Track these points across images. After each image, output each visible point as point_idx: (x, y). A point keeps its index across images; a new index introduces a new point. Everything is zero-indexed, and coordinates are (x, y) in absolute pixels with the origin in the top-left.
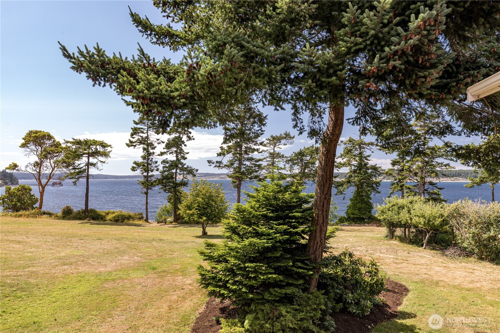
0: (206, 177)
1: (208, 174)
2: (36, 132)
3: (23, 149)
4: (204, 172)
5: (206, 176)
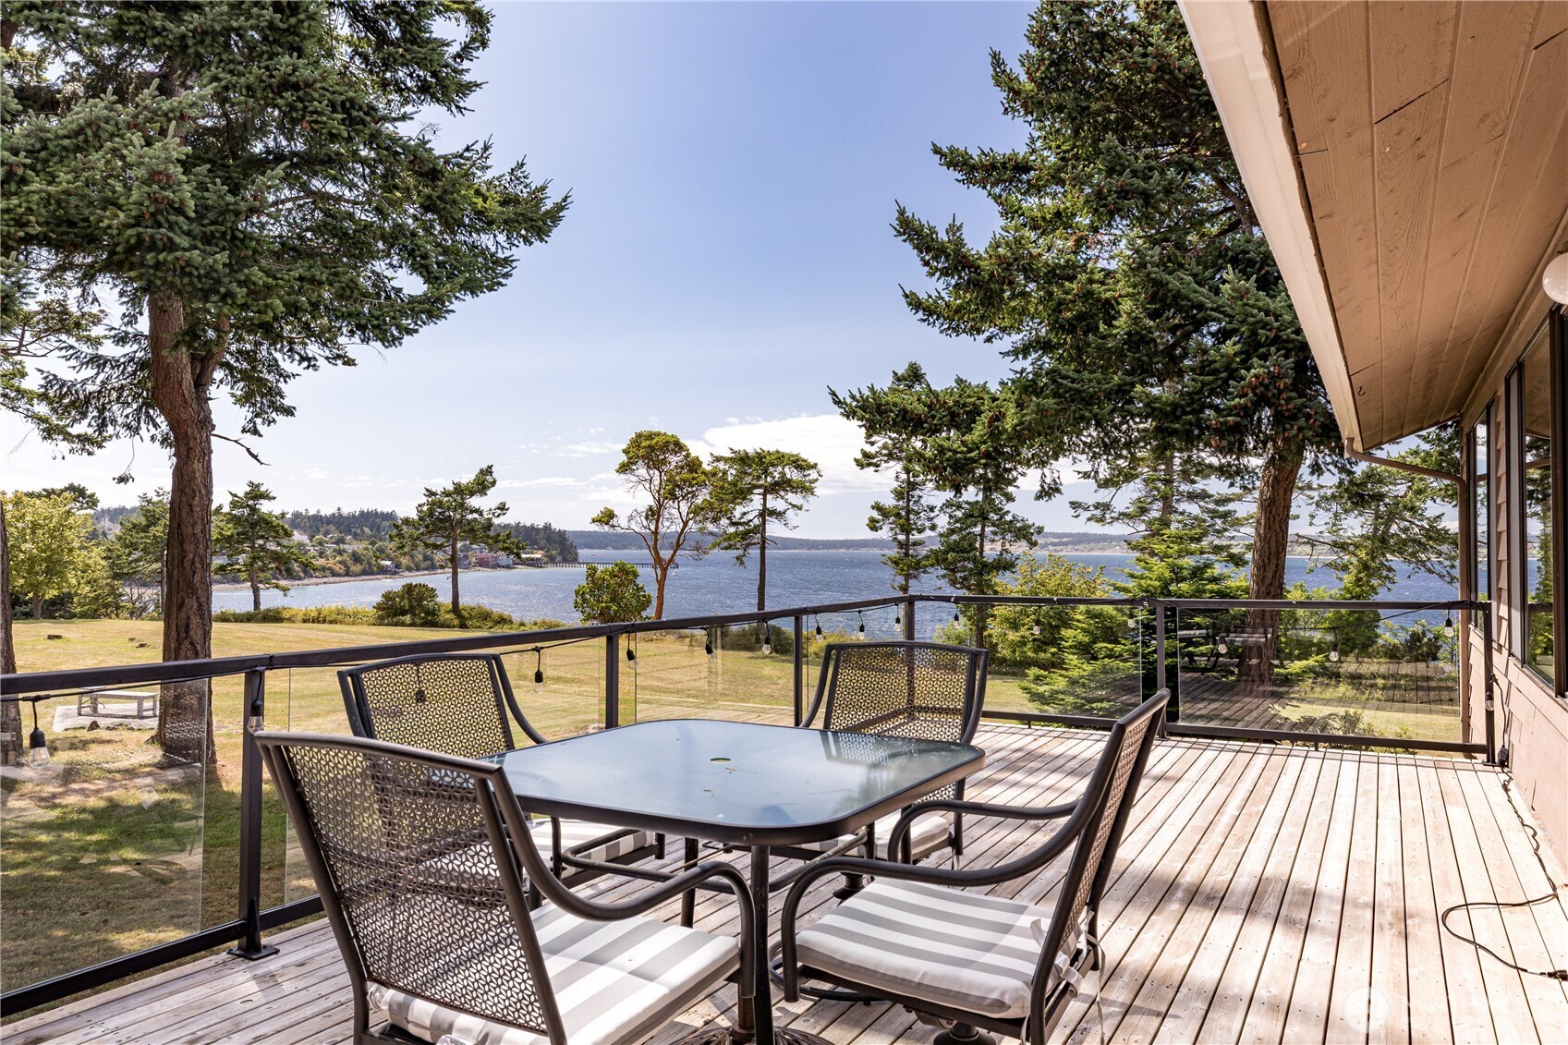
3: (623, 476)
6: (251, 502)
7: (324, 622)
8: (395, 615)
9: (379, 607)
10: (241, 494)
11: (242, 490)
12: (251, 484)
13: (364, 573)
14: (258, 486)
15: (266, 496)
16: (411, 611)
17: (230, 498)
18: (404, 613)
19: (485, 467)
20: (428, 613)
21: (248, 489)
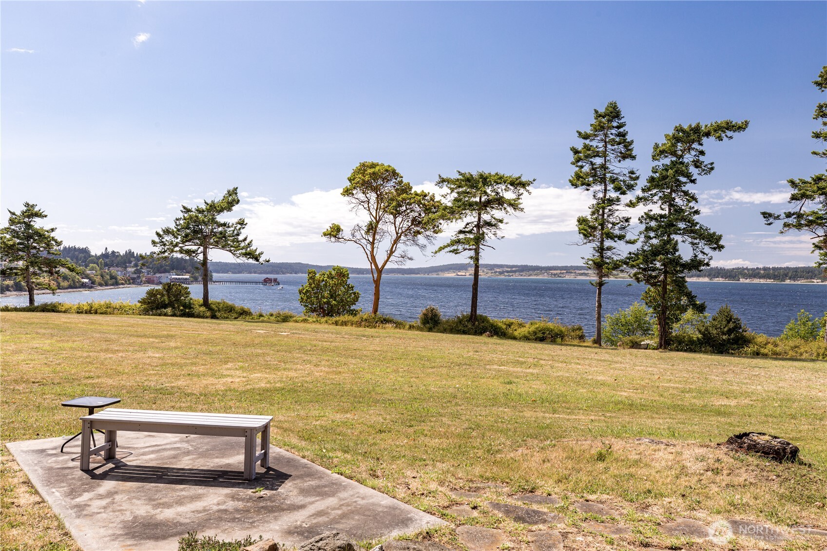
0: (524, 274)
1: (526, 266)
2: (373, 166)
3: (347, 198)
4: (519, 264)
5: (522, 271)
6: (26, 220)
7: (96, 313)
8: (157, 308)
9: (143, 302)
10: (18, 213)
11: (19, 209)
12: (27, 205)
13: (70, 287)
14: (33, 206)
15: (38, 215)
16: (171, 304)
17: (9, 215)
18: (165, 306)
19: (231, 188)
20: (185, 306)
21: (25, 209)
